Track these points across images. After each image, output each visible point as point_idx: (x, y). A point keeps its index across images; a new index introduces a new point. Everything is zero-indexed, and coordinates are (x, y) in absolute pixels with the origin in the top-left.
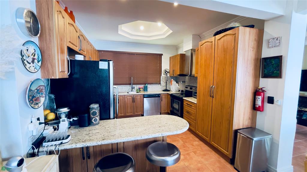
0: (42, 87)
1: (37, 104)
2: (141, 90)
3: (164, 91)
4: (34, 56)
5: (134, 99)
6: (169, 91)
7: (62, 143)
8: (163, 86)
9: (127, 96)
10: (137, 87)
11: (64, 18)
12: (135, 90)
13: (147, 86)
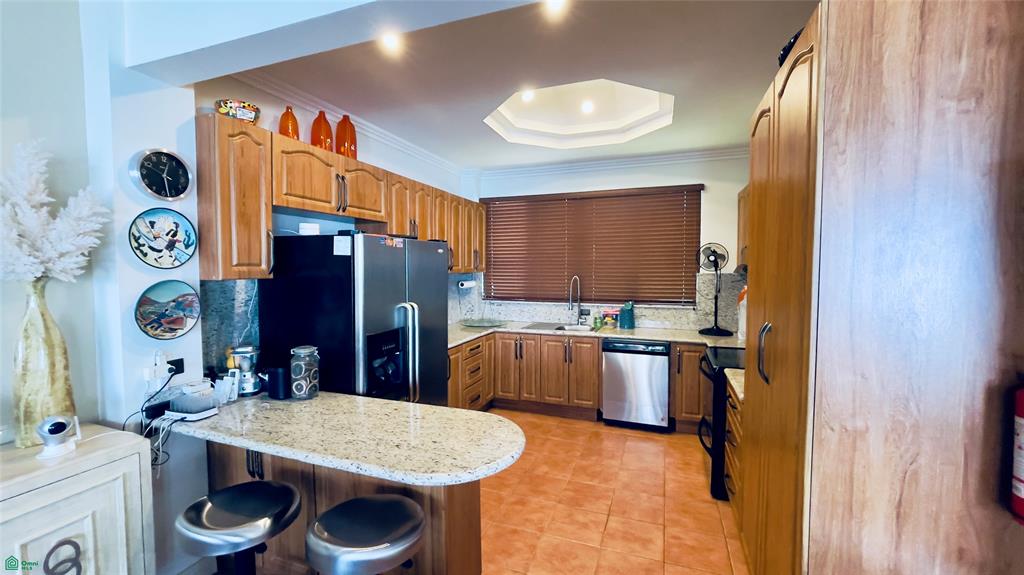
0: (190, 298)
1: (173, 330)
2: (606, 323)
3: (703, 332)
4: (174, 235)
5: (569, 350)
6: (728, 334)
7: (183, 420)
8: (707, 314)
9: (546, 338)
10: (596, 310)
11: (260, 144)
12: (590, 320)
13: (632, 310)
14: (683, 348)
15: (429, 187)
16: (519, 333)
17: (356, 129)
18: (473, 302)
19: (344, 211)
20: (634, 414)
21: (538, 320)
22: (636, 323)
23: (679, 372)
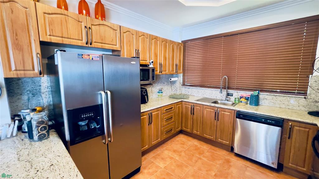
3: (311, 114)
5: (217, 114)
9: (206, 107)
11: (27, 8)
12: (232, 99)
13: (258, 96)
14: (294, 124)
15: (147, 34)
16: (193, 103)
17: (105, 7)
18: (177, 87)
19: (91, 44)
20: (254, 155)
21: (206, 96)
22: (260, 103)
23: (289, 138)
